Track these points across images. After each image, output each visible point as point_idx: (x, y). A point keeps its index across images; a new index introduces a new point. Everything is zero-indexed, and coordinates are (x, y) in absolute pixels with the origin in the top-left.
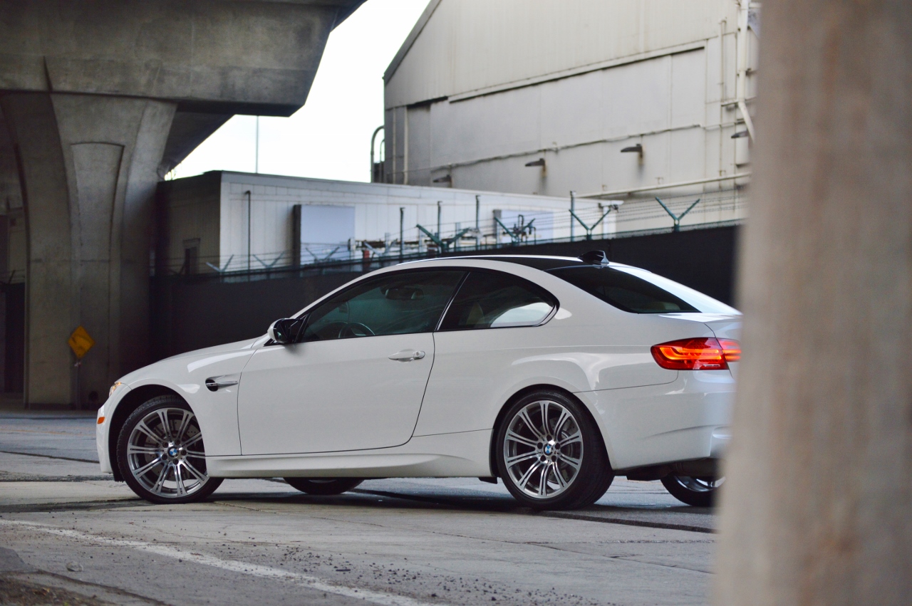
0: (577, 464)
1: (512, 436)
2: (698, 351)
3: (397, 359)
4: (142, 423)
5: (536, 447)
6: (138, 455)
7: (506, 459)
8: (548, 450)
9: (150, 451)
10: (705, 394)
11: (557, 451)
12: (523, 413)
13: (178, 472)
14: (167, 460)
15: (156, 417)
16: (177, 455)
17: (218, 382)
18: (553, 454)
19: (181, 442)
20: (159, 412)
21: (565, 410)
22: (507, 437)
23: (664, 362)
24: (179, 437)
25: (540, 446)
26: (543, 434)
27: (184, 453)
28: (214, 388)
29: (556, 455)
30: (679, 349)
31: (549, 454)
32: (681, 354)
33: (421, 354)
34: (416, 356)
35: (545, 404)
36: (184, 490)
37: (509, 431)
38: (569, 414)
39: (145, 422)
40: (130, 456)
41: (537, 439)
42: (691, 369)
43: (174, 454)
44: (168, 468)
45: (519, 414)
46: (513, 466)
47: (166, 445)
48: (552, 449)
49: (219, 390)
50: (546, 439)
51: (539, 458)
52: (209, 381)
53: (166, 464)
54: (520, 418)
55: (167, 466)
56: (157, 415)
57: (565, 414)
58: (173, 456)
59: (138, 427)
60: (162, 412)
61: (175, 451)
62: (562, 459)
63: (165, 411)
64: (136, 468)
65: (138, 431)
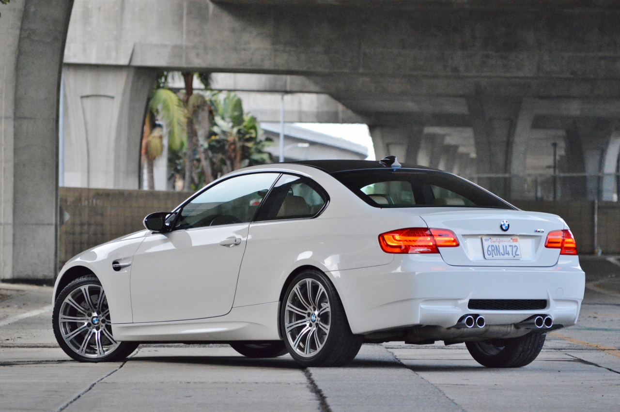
0: (327, 329)
1: (291, 307)
2: (411, 238)
3: (225, 245)
4: (69, 297)
5: (306, 315)
6: (69, 323)
7: (287, 324)
8: (313, 318)
9: (78, 320)
10: (417, 273)
11: (319, 319)
12: (296, 288)
13: (98, 336)
14: (91, 327)
15: (81, 293)
16: (98, 323)
17: (121, 264)
18: (316, 322)
19: (102, 313)
20: (82, 288)
21: (321, 286)
22: (287, 308)
23: (386, 248)
24: (99, 308)
25: (309, 315)
26: (310, 305)
27: (103, 321)
28: (117, 269)
29: (318, 322)
30: (397, 237)
31: (314, 322)
32: (400, 241)
33: (238, 241)
34: (234, 242)
35: (309, 281)
36: (102, 352)
37: (288, 303)
38: (323, 289)
39: (73, 297)
40: (62, 324)
41: (306, 310)
42: (407, 253)
43: (96, 322)
44: (92, 333)
45: (294, 289)
46: (291, 331)
47: (90, 315)
48: (316, 317)
49: (121, 270)
50: (313, 310)
51: (308, 325)
52: (115, 262)
53: (90, 330)
54: (295, 293)
55: (91, 332)
56: (81, 291)
57: (321, 289)
58: (95, 324)
59: (66, 300)
60: (85, 288)
61: (96, 320)
62: (320, 326)
63: (86, 287)
64: (67, 333)
65: (67, 304)
